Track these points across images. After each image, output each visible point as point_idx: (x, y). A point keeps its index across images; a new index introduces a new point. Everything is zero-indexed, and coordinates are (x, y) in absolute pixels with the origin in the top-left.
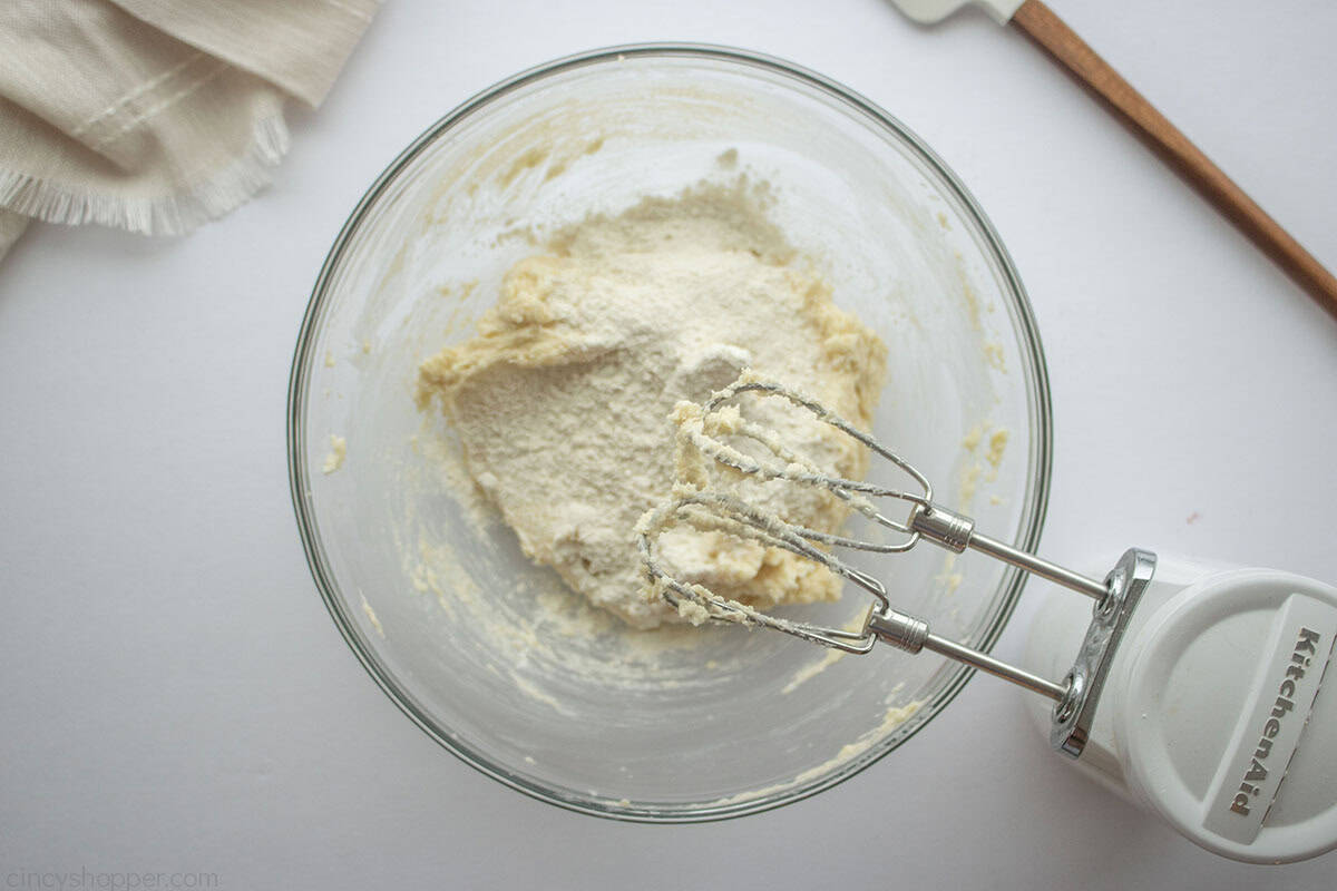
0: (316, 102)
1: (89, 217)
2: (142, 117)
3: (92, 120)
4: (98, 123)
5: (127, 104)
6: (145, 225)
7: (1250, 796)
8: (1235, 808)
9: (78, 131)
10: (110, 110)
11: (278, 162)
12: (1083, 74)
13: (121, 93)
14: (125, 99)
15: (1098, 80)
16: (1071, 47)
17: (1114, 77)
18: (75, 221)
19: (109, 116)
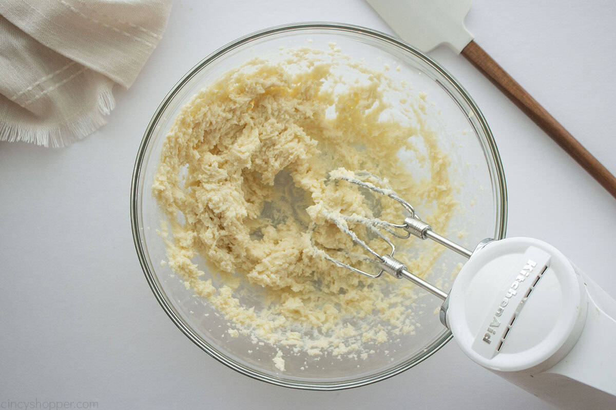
0: (128, 86)
1: (19, 139)
2: (45, 92)
3: (21, 93)
4: (24, 94)
5: (38, 85)
6: (45, 143)
7: (491, 335)
8: (484, 339)
9: (14, 98)
10: (30, 88)
11: (109, 114)
12: (496, 79)
13: (35, 80)
14: (38, 83)
15: (504, 82)
16: (490, 66)
17: (511, 80)
18: (12, 140)
19: (29, 91)
